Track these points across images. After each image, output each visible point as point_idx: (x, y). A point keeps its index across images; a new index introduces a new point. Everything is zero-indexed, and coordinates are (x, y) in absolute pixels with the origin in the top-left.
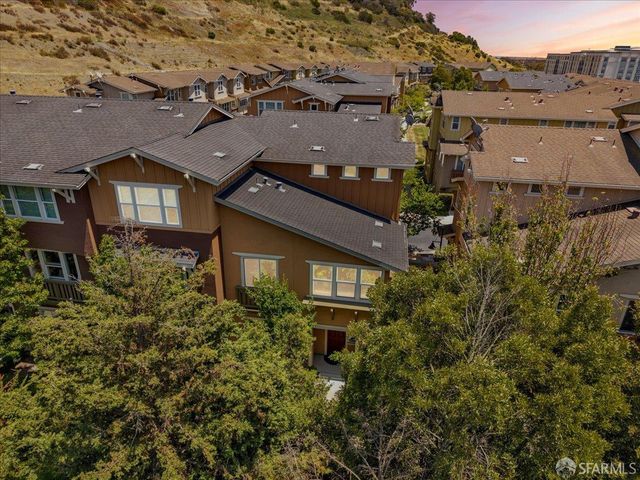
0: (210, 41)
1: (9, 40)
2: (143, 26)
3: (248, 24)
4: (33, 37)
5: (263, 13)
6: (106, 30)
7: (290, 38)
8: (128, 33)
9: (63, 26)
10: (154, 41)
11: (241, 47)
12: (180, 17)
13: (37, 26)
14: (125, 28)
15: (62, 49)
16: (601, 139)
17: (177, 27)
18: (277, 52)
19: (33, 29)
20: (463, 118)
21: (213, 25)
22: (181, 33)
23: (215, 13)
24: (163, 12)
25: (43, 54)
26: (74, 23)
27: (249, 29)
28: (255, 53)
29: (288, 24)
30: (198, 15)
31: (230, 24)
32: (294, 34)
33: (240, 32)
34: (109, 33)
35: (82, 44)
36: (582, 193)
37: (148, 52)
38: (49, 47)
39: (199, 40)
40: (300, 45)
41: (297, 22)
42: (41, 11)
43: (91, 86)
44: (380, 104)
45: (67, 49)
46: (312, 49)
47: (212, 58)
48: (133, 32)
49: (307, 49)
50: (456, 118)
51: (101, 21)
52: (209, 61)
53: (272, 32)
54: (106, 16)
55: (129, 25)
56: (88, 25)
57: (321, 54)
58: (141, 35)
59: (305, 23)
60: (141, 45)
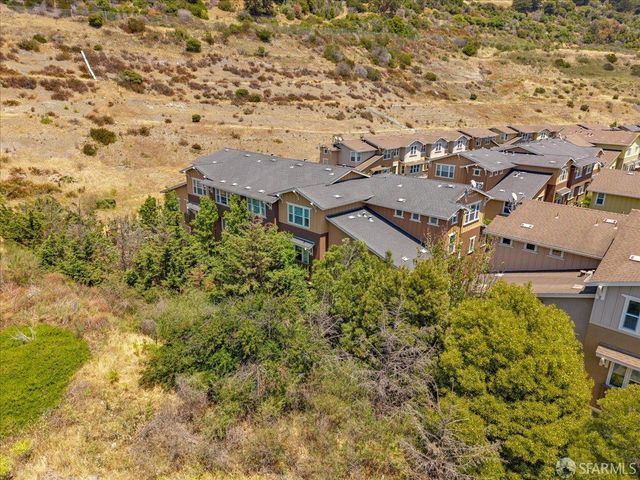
0: (470, 102)
1: (311, 108)
2: (412, 92)
3: (519, 83)
4: (327, 105)
5: (540, 71)
6: (381, 96)
7: (561, 97)
8: (398, 98)
9: (349, 95)
10: (417, 104)
11: (501, 107)
12: (448, 82)
13: (333, 95)
14: (397, 94)
15: (342, 113)
16: (612, 221)
17: (443, 90)
18: (539, 111)
19: (329, 98)
20: (608, 195)
21: (479, 88)
22: (445, 96)
23: (486, 76)
24: (434, 79)
25: (329, 117)
26: (359, 92)
27: (517, 89)
28: (514, 113)
29: (565, 82)
30: (468, 79)
31: (498, 85)
32: (567, 92)
33: (505, 93)
34: (382, 99)
35: (357, 109)
36: (562, 255)
37: (407, 114)
38: (335, 111)
39: (460, 101)
40: (570, 105)
41: (577, 81)
42: (339, 84)
43: (335, 146)
44: (550, 174)
45: (345, 113)
46: (584, 108)
47: (464, 118)
48: (402, 97)
49: (577, 108)
50: (601, 195)
51: (379, 89)
52: (460, 121)
53: (542, 91)
54: (384, 85)
55: (401, 91)
56: (369, 93)
57: (594, 113)
58: (407, 99)
59: (586, 80)
60: (403, 108)
